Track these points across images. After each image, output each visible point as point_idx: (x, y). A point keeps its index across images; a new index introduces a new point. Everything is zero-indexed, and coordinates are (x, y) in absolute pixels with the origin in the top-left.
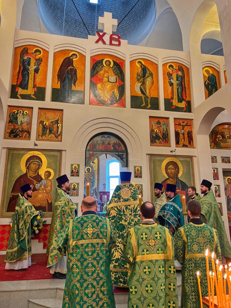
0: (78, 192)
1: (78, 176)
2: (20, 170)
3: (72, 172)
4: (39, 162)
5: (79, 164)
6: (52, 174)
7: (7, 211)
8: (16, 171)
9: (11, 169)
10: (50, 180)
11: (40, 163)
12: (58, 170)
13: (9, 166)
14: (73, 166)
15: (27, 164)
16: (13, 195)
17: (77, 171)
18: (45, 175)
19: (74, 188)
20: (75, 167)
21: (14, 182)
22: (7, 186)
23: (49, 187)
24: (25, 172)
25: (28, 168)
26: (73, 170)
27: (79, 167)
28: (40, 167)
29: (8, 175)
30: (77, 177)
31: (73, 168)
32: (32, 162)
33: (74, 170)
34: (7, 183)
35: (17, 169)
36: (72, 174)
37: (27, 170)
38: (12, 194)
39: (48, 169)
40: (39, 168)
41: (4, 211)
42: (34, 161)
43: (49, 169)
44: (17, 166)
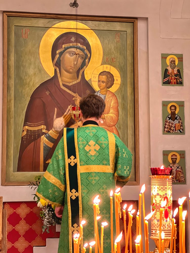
0: (182, 125)
1: (181, 83)
2: (41, 70)
3: (166, 74)
4: (82, 50)
5: (180, 53)
6: (117, 80)
7: (18, 170)
8: (31, 71)
9: (18, 67)
10: (113, 95)
11: (86, 51)
12: (129, 68)
13: (12, 58)
14: (166, 58)
15: (56, 54)
16: (28, 131)
17: (178, 71)
18: (99, 81)
19: (173, 114)
20: (173, 62)
21: (29, 99)
22: (13, 109)
23: (111, 111)
24: (52, 74)
25: (58, 64)
26: (166, 70)
27: (182, 61)
28: (87, 60)
29: (12, 82)
30: (178, 88)
31: (168, 63)
32: (66, 49)
33: (170, 70)
34: (13, 101)
35: (32, 66)
36: (166, 80)
37: (55, 70)
38: (27, 127)
39: (105, 66)
40: (84, 64)
41: (11, 169)
42: (71, 47)
43: (109, 66)
44: (33, 60)
